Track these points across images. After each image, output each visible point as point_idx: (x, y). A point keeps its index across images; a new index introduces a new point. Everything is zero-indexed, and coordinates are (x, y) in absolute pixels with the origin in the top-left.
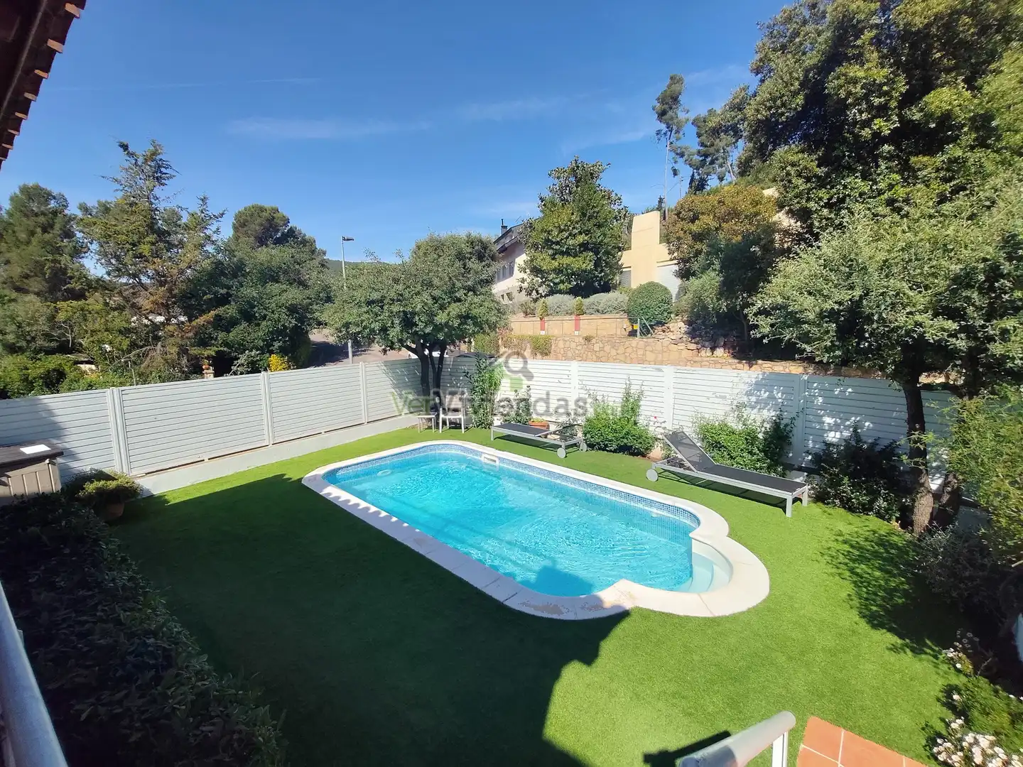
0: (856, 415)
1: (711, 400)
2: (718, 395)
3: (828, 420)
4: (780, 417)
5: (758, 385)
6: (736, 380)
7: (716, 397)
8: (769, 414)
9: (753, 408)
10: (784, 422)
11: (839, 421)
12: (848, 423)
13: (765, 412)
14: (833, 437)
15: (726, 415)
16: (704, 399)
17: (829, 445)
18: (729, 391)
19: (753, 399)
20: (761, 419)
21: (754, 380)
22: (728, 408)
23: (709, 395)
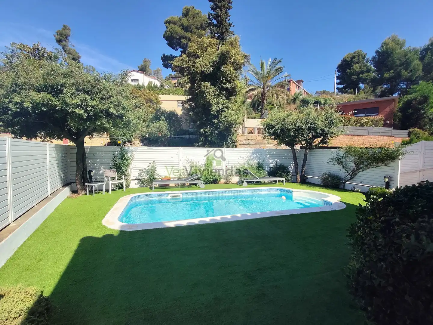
0: (276, 158)
1: (239, 159)
2: (241, 157)
3: (270, 161)
4: (259, 162)
5: (253, 153)
6: (247, 151)
7: (241, 158)
8: (256, 162)
9: (252, 160)
10: (260, 163)
11: (273, 161)
12: (274, 161)
13: (255, 161)
14: (271, 166)
15: (244, 163)
16: (237, 159)
17: (271, 168)
18: (245, 155)
19: (252, 157)
20: (255, 163)
21: (252, 152)
22: (245, 161)
23: (239, 157)
